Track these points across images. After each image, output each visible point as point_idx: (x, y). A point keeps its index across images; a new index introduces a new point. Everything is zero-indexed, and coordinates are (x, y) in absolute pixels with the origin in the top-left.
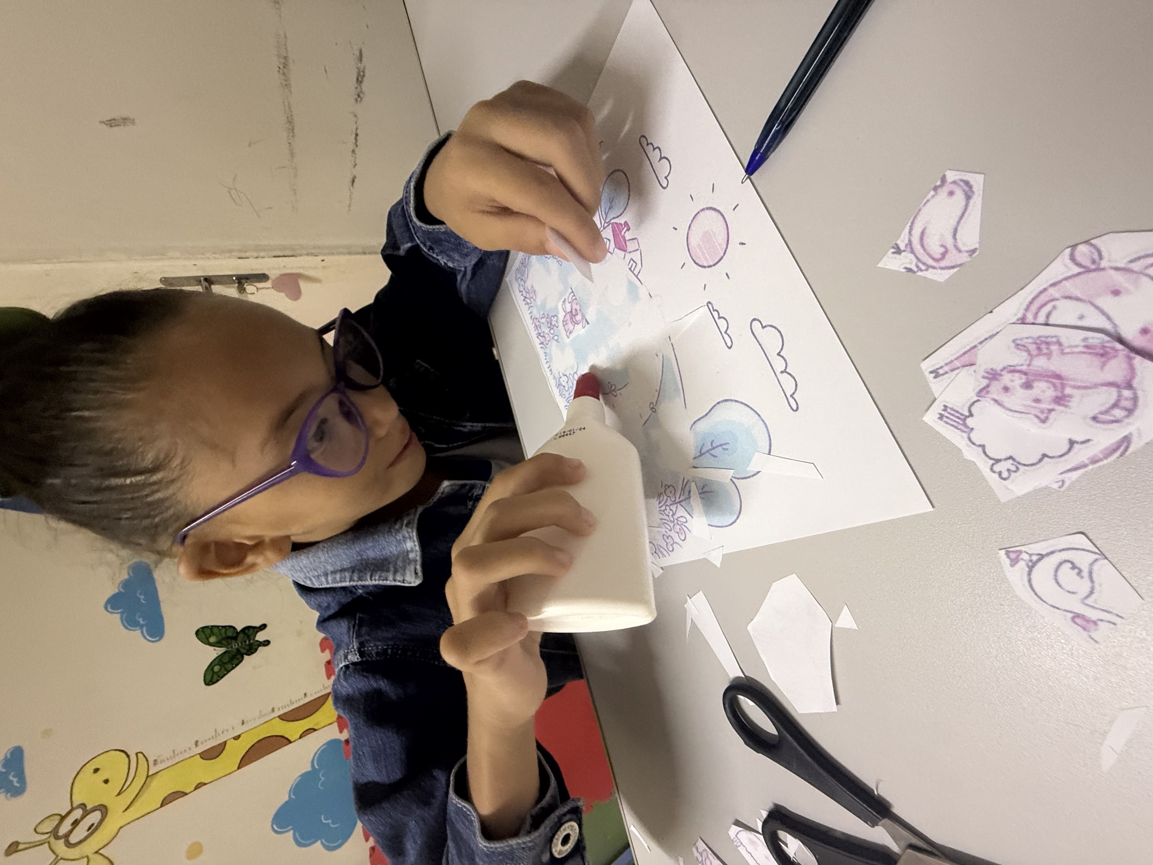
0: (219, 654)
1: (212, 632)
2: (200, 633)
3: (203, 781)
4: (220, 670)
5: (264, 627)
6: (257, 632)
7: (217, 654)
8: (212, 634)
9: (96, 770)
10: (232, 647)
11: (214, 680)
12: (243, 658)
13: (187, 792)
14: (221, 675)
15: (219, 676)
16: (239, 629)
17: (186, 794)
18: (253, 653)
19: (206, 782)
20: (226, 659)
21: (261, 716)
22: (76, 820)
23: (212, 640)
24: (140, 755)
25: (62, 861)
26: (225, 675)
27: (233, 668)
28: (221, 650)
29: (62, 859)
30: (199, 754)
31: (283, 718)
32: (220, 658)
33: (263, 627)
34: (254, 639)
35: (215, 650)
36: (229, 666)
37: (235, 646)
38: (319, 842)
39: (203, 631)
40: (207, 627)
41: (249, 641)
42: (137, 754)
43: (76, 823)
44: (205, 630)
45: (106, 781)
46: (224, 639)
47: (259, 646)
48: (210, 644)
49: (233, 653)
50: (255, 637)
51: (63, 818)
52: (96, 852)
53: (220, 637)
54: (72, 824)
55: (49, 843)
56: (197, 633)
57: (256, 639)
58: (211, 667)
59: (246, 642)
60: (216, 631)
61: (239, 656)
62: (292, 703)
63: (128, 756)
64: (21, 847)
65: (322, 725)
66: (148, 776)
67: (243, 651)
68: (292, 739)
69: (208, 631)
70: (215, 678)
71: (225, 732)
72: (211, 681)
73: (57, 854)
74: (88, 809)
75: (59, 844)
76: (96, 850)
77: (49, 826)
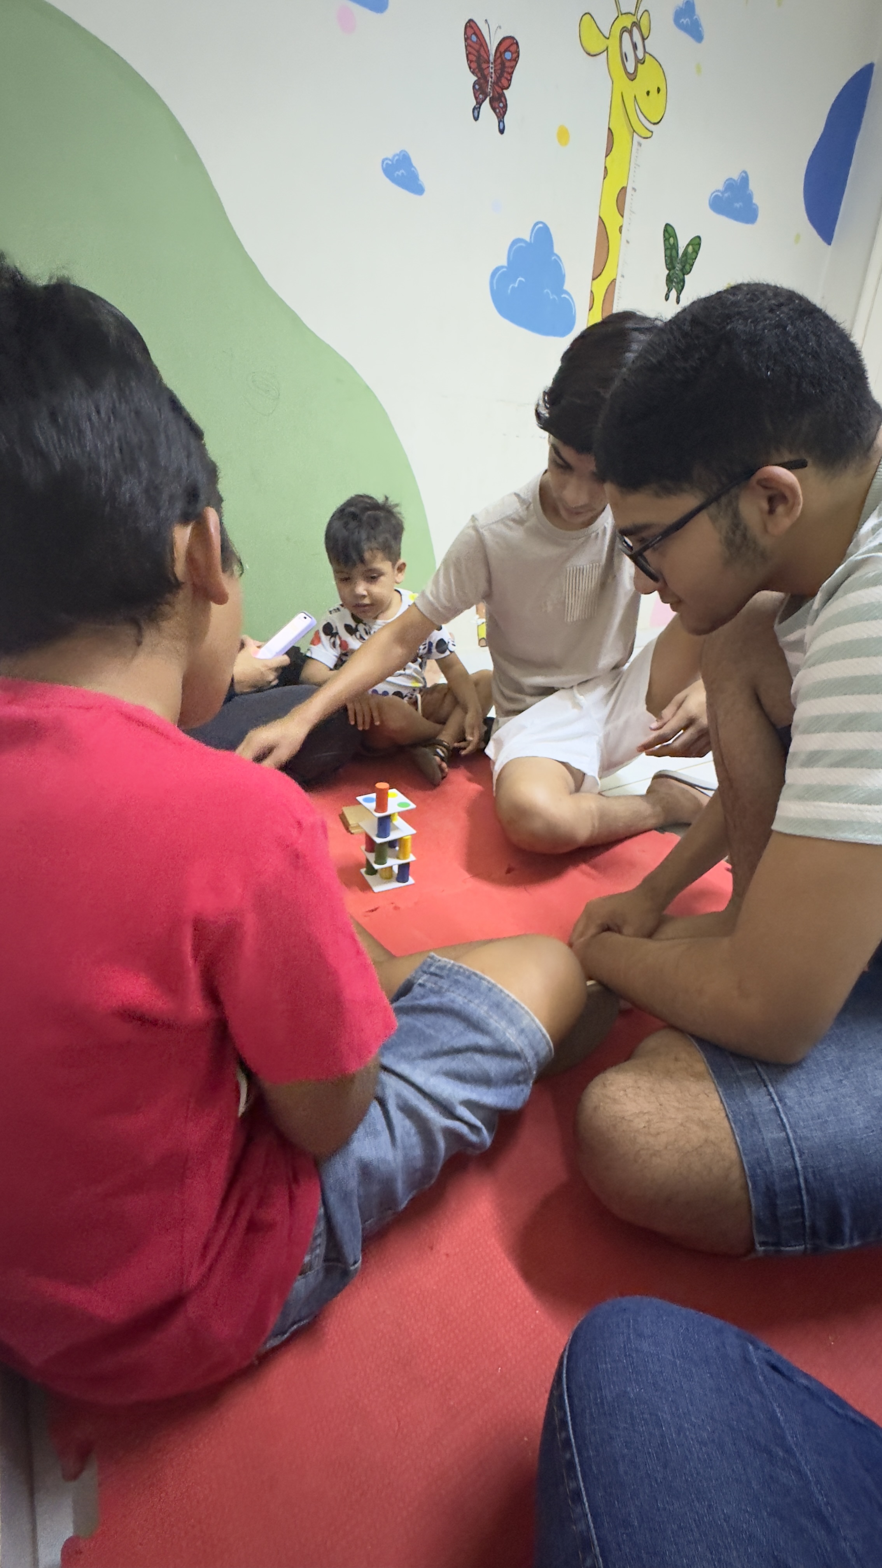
0: (679, 250)
1: (695, 252)
2: (698, 240)
4: (669, 243)
6: (677, 293)
8: (693, 251)
9: (659, 90)
10: (678, 262)
12: (668, 269)
13: (607, 159)
14: (666, 242)
15: (666, 239)
17: (607, 155)
18: (667, 280)
20: (674, 253)
22: (637, 49)
23: (690, 249)
24: (649, 134)
25: (617, 15)
26: (665, 245)
27: (665, 258)
28: (681, 252)
29: (618, 17)
30: (626, 186)
31: (614, 282)
32: (677, 248)
33: (678, 300)
34: (675, 287)
36: (668, 252)
37: (678, 267)
38: (506, 265)
39: (699, 243)
40: (699, 250)
41: (675, 282)
42: (653, 132)
43: (635, 47)
44: (699, 246)
45: (648, 93)
46: (686, 259)
47: (668, 289)
48: (688, 245)
49: (674, 262)
51: (644, 39)
52: (607, 49)
53: (689, 256)
54: (636, 44)
55: (634, 15)
56: (700, 238)
57: (674, 290)
58: (674, 236)
59: (676, 278)
60: (694, 255)
61: (670, 266)
63: (655, 124)
66: (634, 131)
67: (672, 272)
68: (595, 282)
69: (696, 248)
70: (667, 235)
72: (667, 231)
73: (624, 16)
74: (639, 65)
75: (627, 22)
76: (609, 49)
77: (644, 23)
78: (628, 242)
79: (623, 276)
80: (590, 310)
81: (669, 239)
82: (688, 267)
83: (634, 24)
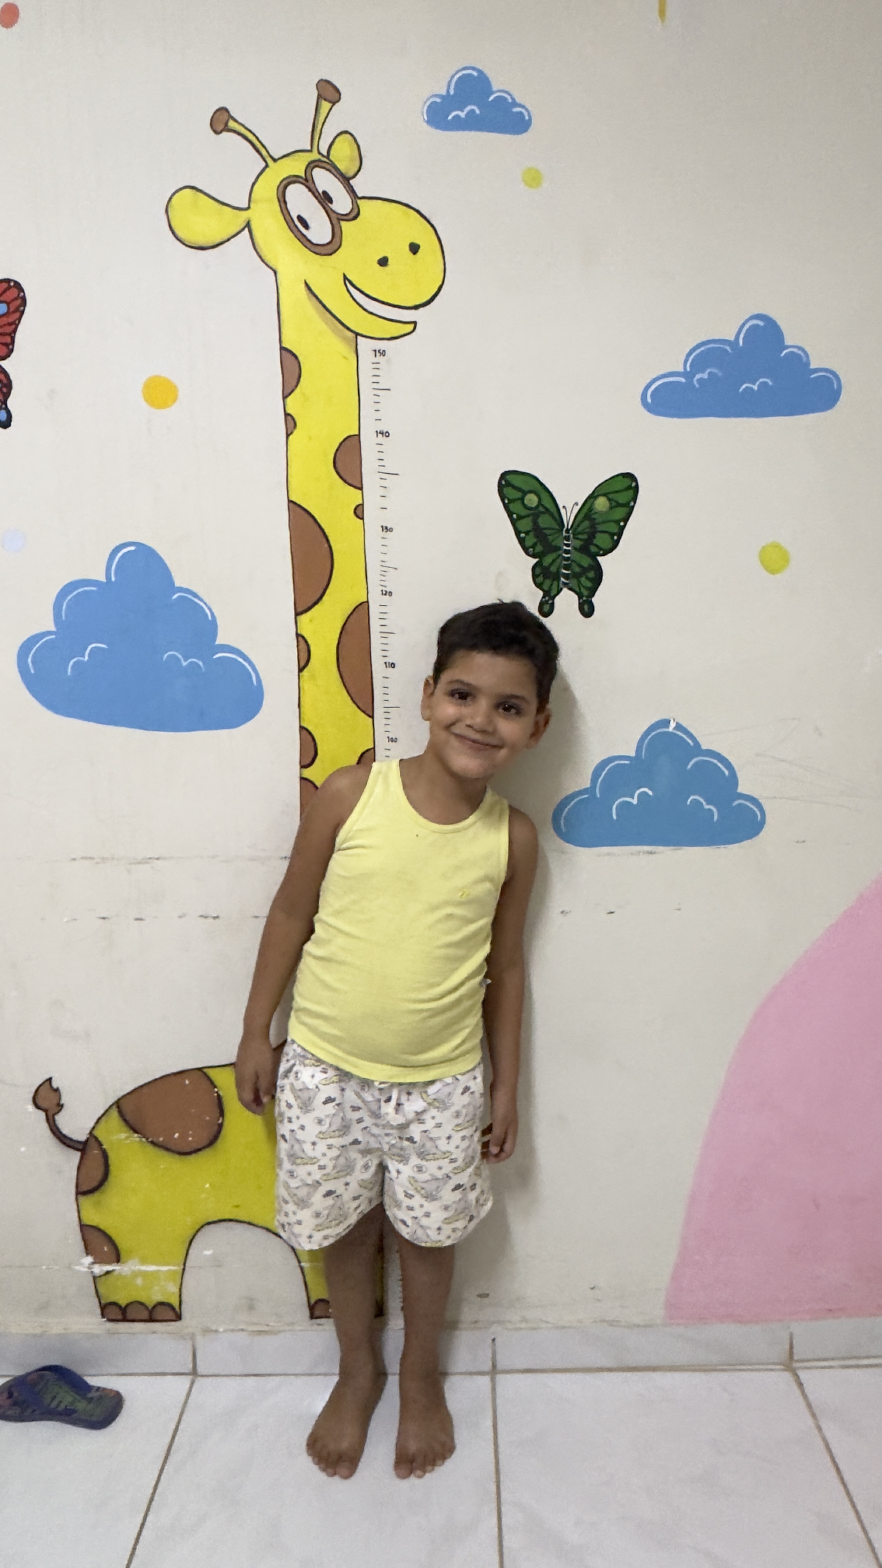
0: (563, 511)
1: (619, 505)
2: (627, 482)
3: (296, 433)
4: (525, 507)
5: (587, 609)
6: (580, 596)
7: (564, 507)
8: (615, 505)
9: (414, 248)
10: (567, 539)
11: (508, 491)
12: (533, 556)
13: (289, 400)
14: (516, 507)
15: (510, 501)
16: (604, 561)
17: (285, 397)
18: (535, 577)
19: (291, 437)
20: (545, 521)
21: (385, 568)
22: (331, 201)
23: (601, 503)
24: (410, 327)
25: (264, 164)
26: (510, 514)
27: (517, 533)
28: (569, 516)
29: (267, 166)
30: (359, 435)
31: (361, 610)
32: (555, 512)
33: (586, 607)
34: (565, 585)
35: (577, 504)
36: (525, 524)
37: (568, 545)
38: (53, 629)
39: (629, 487)
40: (635, 499)
41: (566, 576)
42: (415, 323)
43: (325, 199)
44: (631, 493)
45: (383, 262)
46: (593, 526)
47: (546, 593)
48: (592, 497)
49: (550, 538)
50: (570, 589)
51: (346, 180)
52: (248, 225)
53: (599, 519)
54: (325, 193)
55: (311, 151)
56: (630, 476)
57: (565, 591)
58: (540, 489)
59: (567, 567)
60: (620, 513)
61: (539, 548)
62: (386, 634)
63: (416, 307)
64: (326, 106)
65: (305, 685)
66: (357, 334)
67: (547, 560)
68: (304, 618)
69: (622, 498)
70: (511, 493)
71: (382, 492)
72: (509, 484)
73: (280, 161)
74: (343, 224)
75: (297, 167)
76: (253, 226)
77: (342, 156)
78: (386, 529)
79: (385, 593)
80: (301, 670)
81: (522, 499)
82: (602, 540)
83: (312, 165)
